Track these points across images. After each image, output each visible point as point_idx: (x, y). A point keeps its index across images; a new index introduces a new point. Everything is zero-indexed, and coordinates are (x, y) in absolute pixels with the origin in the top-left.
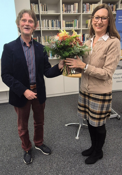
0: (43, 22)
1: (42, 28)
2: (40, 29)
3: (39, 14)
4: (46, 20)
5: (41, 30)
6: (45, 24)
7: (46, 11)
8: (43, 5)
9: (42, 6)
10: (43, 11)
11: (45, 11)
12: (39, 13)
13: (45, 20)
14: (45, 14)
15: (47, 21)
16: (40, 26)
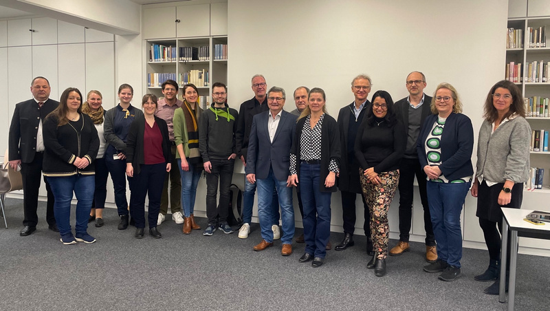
0: (531, 67)
1: (525, 79)
2: (522, 82)
3: (521, 49)
4: (538, 63)
5: (524, 84)
6: (535, 72)
7: (543, 42)
8: (536, 31)
9: (532, 31)
10: (533, 42)
11: (538, 41)
12: (523, 47)
13: (536, 62)
14: (538, 48)
15: (542, 64)
16: (522, 76)
